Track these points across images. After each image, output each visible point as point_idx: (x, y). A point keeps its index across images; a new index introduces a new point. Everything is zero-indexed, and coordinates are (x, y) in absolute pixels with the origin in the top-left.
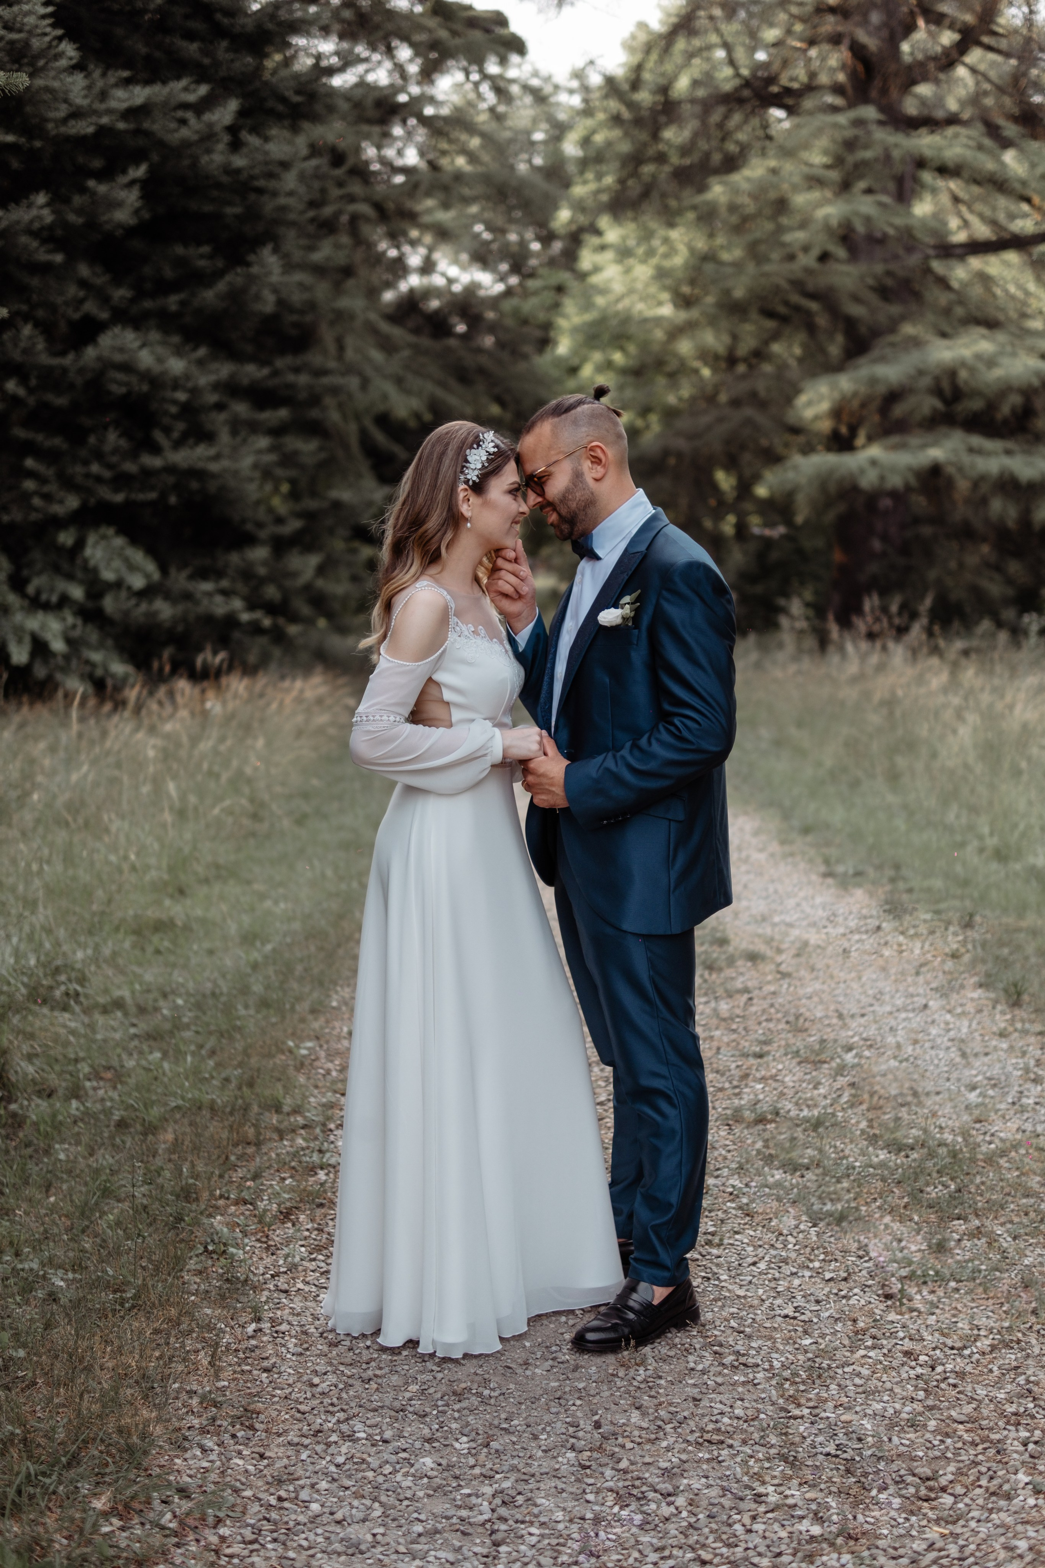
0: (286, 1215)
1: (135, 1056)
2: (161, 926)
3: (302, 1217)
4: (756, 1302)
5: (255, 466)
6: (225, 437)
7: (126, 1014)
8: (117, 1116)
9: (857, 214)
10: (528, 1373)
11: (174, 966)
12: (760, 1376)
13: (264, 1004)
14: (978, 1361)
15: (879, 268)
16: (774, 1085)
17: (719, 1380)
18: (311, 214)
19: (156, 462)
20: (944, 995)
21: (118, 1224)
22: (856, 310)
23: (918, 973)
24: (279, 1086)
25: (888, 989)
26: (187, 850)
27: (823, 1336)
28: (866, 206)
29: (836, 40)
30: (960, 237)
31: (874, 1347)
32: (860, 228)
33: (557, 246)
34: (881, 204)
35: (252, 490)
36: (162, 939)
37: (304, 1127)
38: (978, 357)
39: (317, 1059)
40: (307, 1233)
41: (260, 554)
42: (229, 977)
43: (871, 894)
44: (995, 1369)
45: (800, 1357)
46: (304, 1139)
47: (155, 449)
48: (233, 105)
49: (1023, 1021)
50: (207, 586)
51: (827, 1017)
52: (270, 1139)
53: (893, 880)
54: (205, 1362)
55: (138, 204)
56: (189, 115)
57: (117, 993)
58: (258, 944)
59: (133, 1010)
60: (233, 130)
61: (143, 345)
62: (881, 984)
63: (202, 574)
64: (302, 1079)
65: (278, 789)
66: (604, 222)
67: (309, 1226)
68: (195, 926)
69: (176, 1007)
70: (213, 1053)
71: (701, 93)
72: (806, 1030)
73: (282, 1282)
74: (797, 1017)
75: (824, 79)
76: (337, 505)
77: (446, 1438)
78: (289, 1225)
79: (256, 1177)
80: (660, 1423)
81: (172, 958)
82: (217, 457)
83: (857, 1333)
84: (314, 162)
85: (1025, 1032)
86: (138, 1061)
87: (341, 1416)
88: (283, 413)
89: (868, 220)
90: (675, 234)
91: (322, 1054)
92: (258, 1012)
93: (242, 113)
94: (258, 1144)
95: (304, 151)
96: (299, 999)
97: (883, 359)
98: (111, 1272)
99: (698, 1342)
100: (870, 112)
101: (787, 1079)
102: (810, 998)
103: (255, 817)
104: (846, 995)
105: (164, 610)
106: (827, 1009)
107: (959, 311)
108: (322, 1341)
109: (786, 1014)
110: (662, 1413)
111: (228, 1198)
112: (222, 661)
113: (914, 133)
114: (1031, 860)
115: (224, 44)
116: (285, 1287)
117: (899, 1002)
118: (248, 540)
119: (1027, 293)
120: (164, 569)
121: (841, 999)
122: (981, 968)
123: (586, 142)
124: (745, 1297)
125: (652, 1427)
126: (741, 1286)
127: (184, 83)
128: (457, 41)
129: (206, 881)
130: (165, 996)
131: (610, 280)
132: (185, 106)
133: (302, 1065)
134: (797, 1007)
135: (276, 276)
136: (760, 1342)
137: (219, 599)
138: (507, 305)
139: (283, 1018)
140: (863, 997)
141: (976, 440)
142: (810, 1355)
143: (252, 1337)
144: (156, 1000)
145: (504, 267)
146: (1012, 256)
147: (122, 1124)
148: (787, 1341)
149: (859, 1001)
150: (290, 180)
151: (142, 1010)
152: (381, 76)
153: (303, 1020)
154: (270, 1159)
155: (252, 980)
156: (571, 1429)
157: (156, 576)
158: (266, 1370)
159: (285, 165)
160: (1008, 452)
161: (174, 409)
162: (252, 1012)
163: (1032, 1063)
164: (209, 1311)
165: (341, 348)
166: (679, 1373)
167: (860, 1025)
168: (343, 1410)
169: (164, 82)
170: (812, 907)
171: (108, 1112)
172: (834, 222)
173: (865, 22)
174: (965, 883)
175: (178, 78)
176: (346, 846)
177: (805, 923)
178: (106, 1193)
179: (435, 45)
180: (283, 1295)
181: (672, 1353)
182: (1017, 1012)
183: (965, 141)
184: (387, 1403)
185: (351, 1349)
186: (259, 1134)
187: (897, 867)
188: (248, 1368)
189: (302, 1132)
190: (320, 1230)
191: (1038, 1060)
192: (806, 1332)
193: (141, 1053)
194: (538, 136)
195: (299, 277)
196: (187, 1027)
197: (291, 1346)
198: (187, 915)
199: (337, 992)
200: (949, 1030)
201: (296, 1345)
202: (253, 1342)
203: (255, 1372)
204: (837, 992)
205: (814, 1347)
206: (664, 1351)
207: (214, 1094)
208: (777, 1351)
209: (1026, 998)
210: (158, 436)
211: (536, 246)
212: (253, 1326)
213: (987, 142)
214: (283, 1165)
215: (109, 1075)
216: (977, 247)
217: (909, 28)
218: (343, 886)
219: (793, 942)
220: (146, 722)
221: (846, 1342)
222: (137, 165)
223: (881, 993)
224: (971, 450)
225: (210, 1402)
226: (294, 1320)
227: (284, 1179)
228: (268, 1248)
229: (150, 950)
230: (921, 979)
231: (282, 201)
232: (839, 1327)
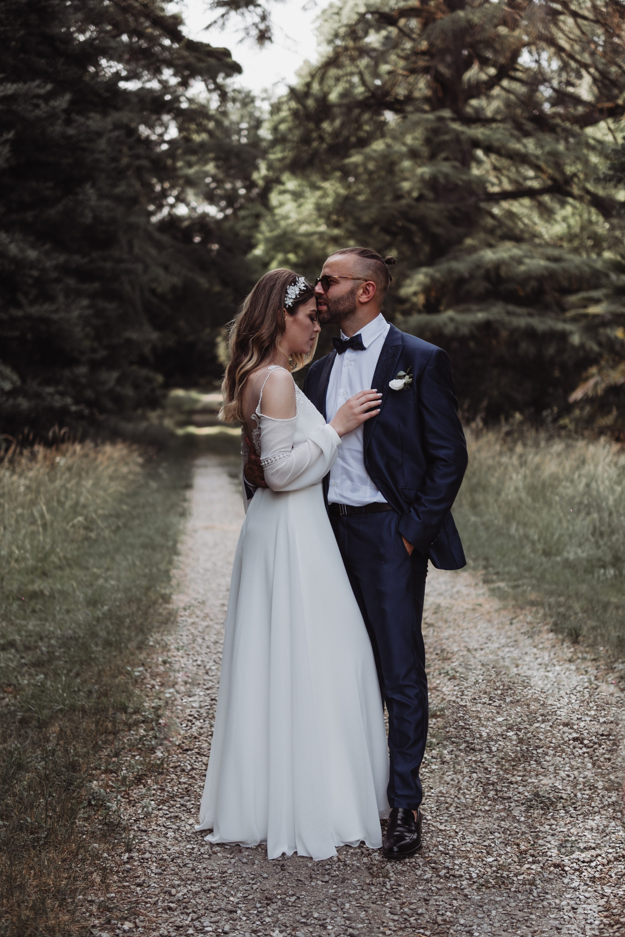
0: (139, 780)
1: (27, 677)
2: (35, 595)
3: (149, 781)
4: (453, 834)
5: (80, 317)
6: (61, 299)
7: (17, 651)
8: (19, 715)
9: (440, 172)
10: (313, 884)
11: (46, 620)
12: (465, 883)
13: (108, 643)
14: (601, 870)
15: (451, 206)
16: (437, 693)
17: (439, 886)
18: (113, 165)
19: (20, 313)
20: (531, 637)
21: (30, 787)
22: (438, 230)
23: (511, 624)
24: (124, 695)
25: (494, 634)
26: (48, 547)
27: (500, 855)
28: (446, 167)
29: (426, 70)
30: (496, 189)
31: (534, 862)
32: (442, 180)
33: (255, 191)
34: (454, 167)
35: (78, 332)
36: (36, 604)
37: (143, 722)
38: (512, 258)
39: (145, 678)
40: (154, 792)
41: (82, 370)
42: (83, 627)
43: (474, 576)
44: (613, 875)
45: (488, 870)
46: (145, 730)
47: (19, 306)
48: (68, 97)
49: (582, 652)
50: (50, 390)
51: (460, 650)
52: (123, 730)
53: (485, 567)
54: (98, 880)
55: (8, 155)
56: (41, 102)
57: (11, 638)
58: (99, 606)
59: (21, 648)
60: (66, 111)
61: (11, 242)
62: (490, 630)
63: (47, 382)
64: (137, 691)
65: (100, 512)
66: (285, 177)
67: (155, 787)
68: (57, 595)
69: (50, 646)
70: (77, 675)
71: (345, 101)
72: (449, 659)
73: (142, 824)
74: (443, 650)
75: (417, 94)
76: (129, 341)
77: (266, 930)
78: (142, 786)
79: (117, 755)
80: (405, 916)
81: (43, 615)
82: (57, 311)
83: (521, 853)
84: (116, 133)
85: (584, 659)
86: (29, 680)
87: (195, 916)
88: (96, 285)
89: (446, 176)
90: (327, 185)
91: (148, 675)
92: (104, 648)
93: (72, 102)
94: (115, 733)
95: (110, 127)
96: (130, 640)
97: (456, 259)
98: (29, 821)
99: (421, 862)
100: (447, 113)
101: (444, 689)
102: (447, 639)
103: (87, 528)
104: (469, 637)
105: (24, 403)
106: (459, 646)
107: (499, 232)
108: (173, 864)
109: (435, 649)
110: (406, 910)
111: (100, 769)
112: (65, 433)
113: (473, 126)
114: (565, 555)
115: (62, 60)
116: (144, 828)
117: (503, 641)
118: (73, 362)
119: (535, 224)
120: (23, 379)
121: (467, 639)
122: (551, 620)
123: (275, 129)
124: (445, 830)
125: (401, 920)
126: (441, 823)
127: (37, 82)
128: (202, 65)
129: (61, 568)
130: (41, 639)
131: (289, 212)
132: (38, 96)
133: (136, 681)
134: (441, 645)
135: (93, 201)
136: (460, 860)
137: (57, 397)
138: (227, 225)
139: (121, 652)
140: (480, 638)
141: (511, 308)
142: (494, 869)
143: (127, 863)
144: (36, 642)
145: (223, 203)
146: (526, 201)
147: (24, 722)
148: (477, 859)
149: (478, 641)
150: (102, 144)
151: (27, 648)
152: (154, 85)
153: (132, 654)
154: (124, 743)
155: (98, 629)
156: (348, 922)
157: (19, 383)
158: (139, 885)
159: (99, 134)
160: (530, 315)
161: (30, 281)
162: (100, 648)
163: (593, 678)
164: (96, 845)
165: (131, 246)
166: (412, 882)
167: (482, 656)
168: (194, 912)
169: (25, 82)
170: (438, 583)
171: (13, 714)
172: (427, 176)
173: (443, 61)
174: (529, 569)
175: (33, 80)
176: (145, 546)
177: (436, 593)
178: (20, 767)
179: (188, 66)
180: (144, 834)
181: (405, 869)
182: (577, 647)
183: (502, 131)
184: (223, 906)
185: (193, 870)
186: (114, 726)
187: (486, 559)
188: (127, 884)
189: (142, 725)
190: (163, 790)
191: (596, 677)
192: (488, 853)
193: (30, 675)
194: (244, 125)
195: (106, 203)
196: (59, 658)
197: (154, 868)
198: (52, 589)
199: (152, 636)
200: (537, 659)
201: (157, 868)
202: (128, 866)
203: (132, 887)
204: (464, 635)
205: (495, 863)
206: (400, 867)
207: (82, 701)
208: (472, 866)
209: (581, 638)
210: (20, 297)
211: (242, 191)
212: (127, 855)
213: (516, 133)
214: (132, 747)
215: (10, 689)
216: (505, 195)
217: (468, 66)
218: (147, 571)
219: (431, 605)
220: (18, 470)
221: (516, 859)
222: (9, 131)
223: (491, 636)
224: (508, 313)
225: (104, 908)
226: (154, 850)
227: (134, 756)
228: (130, 802)
229: (28, 611)
230: (513, 627)
231: (97, 156)
232: (509, 849)
